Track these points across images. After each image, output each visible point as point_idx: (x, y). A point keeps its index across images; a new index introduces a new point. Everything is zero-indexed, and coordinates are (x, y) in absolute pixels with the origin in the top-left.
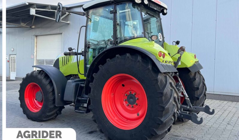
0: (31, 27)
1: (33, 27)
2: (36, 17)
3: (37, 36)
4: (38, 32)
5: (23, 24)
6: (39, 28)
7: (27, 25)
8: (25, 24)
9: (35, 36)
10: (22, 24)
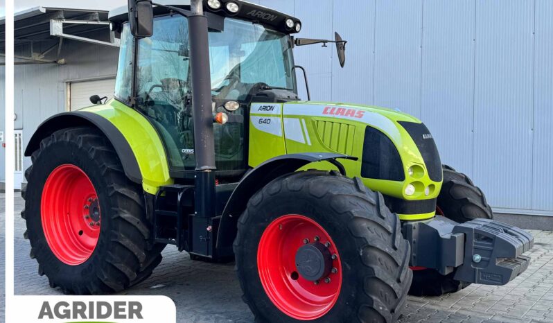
0: (55, 62)
1: (63, 61)
2: (65, 40)
3: (70, 83)
4: (73, 73)
5: (37, 55)
6: (73, 63)
7: (46, 57)
8: (42, 56)
9: (67, 82)
10: (36, 57)
